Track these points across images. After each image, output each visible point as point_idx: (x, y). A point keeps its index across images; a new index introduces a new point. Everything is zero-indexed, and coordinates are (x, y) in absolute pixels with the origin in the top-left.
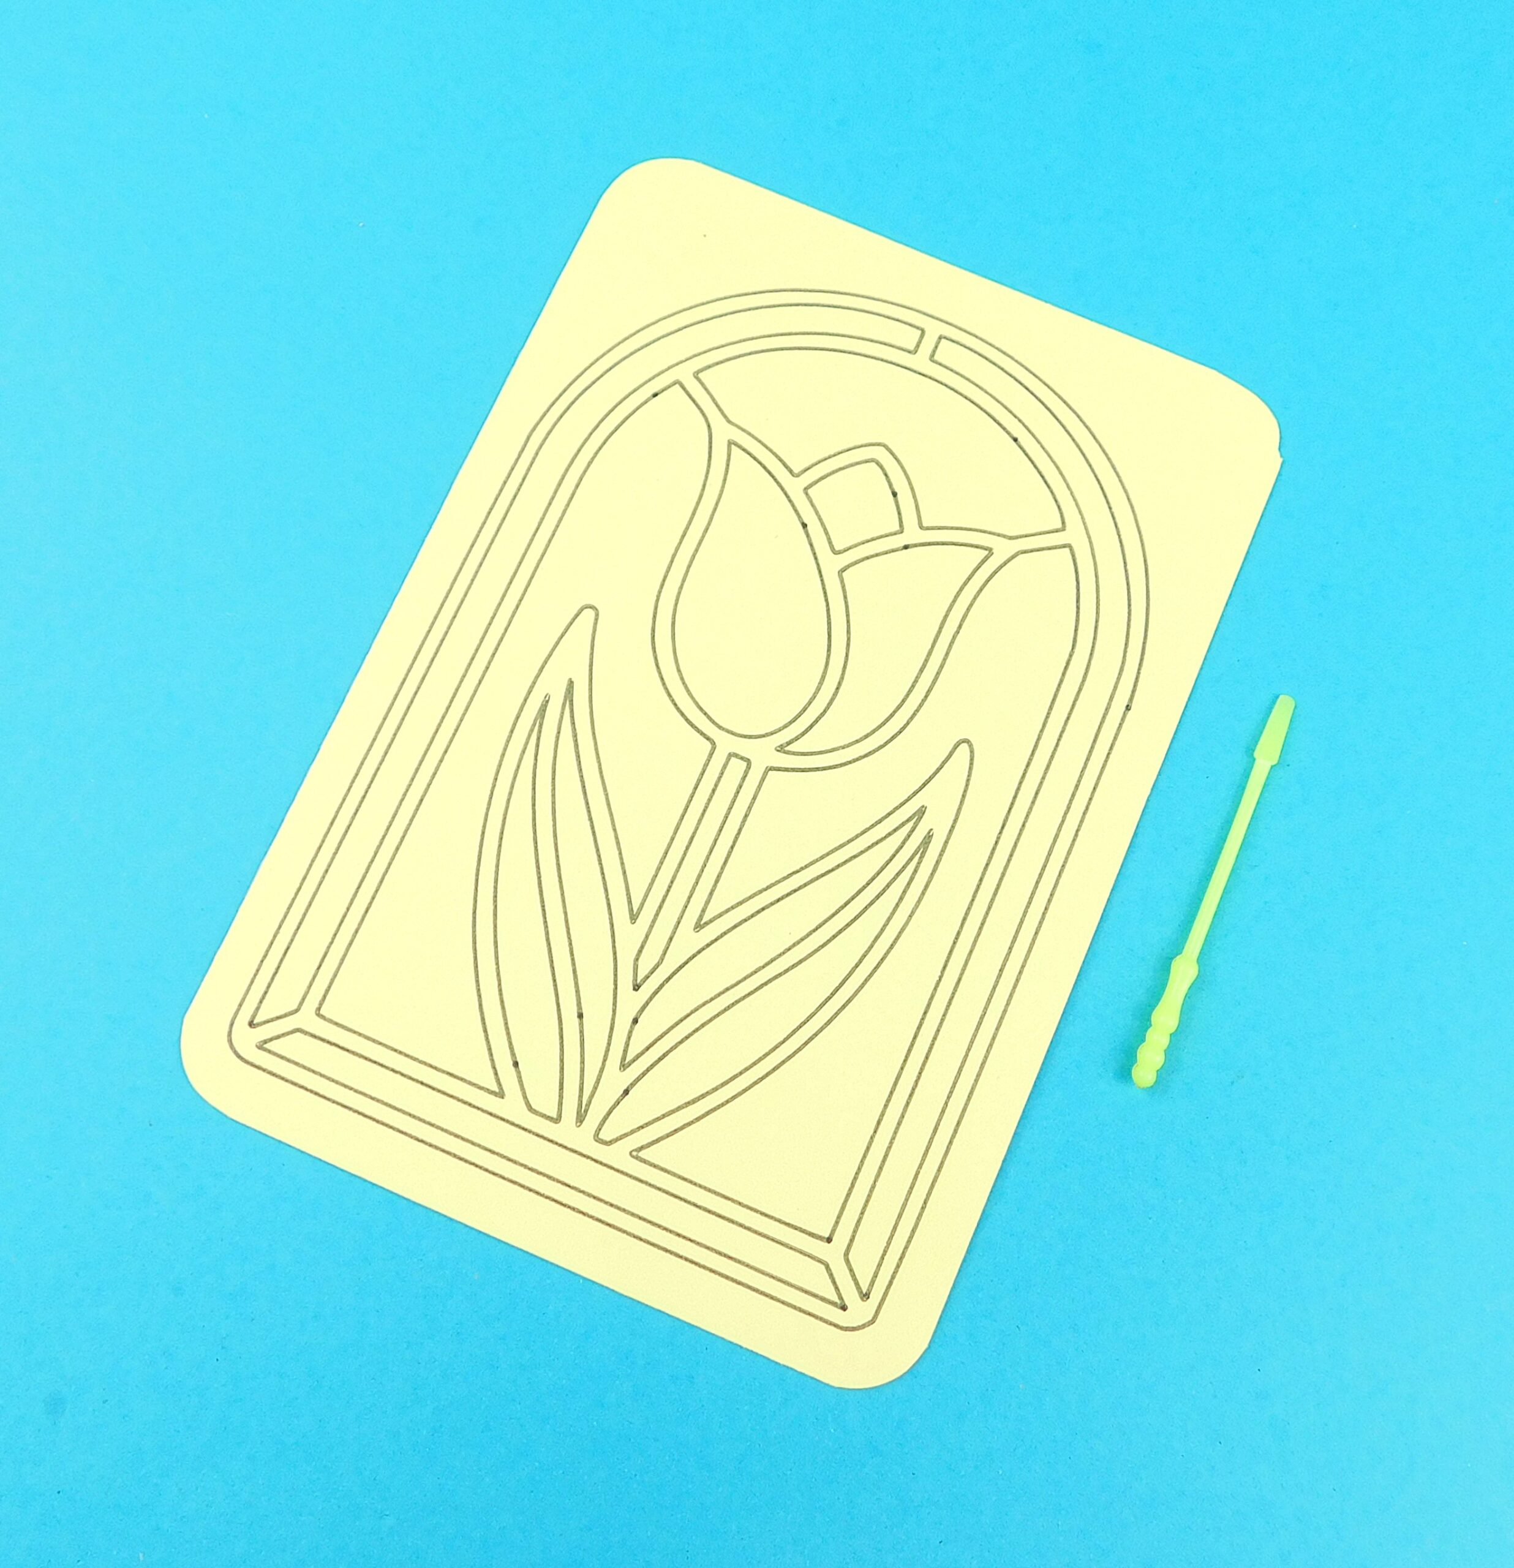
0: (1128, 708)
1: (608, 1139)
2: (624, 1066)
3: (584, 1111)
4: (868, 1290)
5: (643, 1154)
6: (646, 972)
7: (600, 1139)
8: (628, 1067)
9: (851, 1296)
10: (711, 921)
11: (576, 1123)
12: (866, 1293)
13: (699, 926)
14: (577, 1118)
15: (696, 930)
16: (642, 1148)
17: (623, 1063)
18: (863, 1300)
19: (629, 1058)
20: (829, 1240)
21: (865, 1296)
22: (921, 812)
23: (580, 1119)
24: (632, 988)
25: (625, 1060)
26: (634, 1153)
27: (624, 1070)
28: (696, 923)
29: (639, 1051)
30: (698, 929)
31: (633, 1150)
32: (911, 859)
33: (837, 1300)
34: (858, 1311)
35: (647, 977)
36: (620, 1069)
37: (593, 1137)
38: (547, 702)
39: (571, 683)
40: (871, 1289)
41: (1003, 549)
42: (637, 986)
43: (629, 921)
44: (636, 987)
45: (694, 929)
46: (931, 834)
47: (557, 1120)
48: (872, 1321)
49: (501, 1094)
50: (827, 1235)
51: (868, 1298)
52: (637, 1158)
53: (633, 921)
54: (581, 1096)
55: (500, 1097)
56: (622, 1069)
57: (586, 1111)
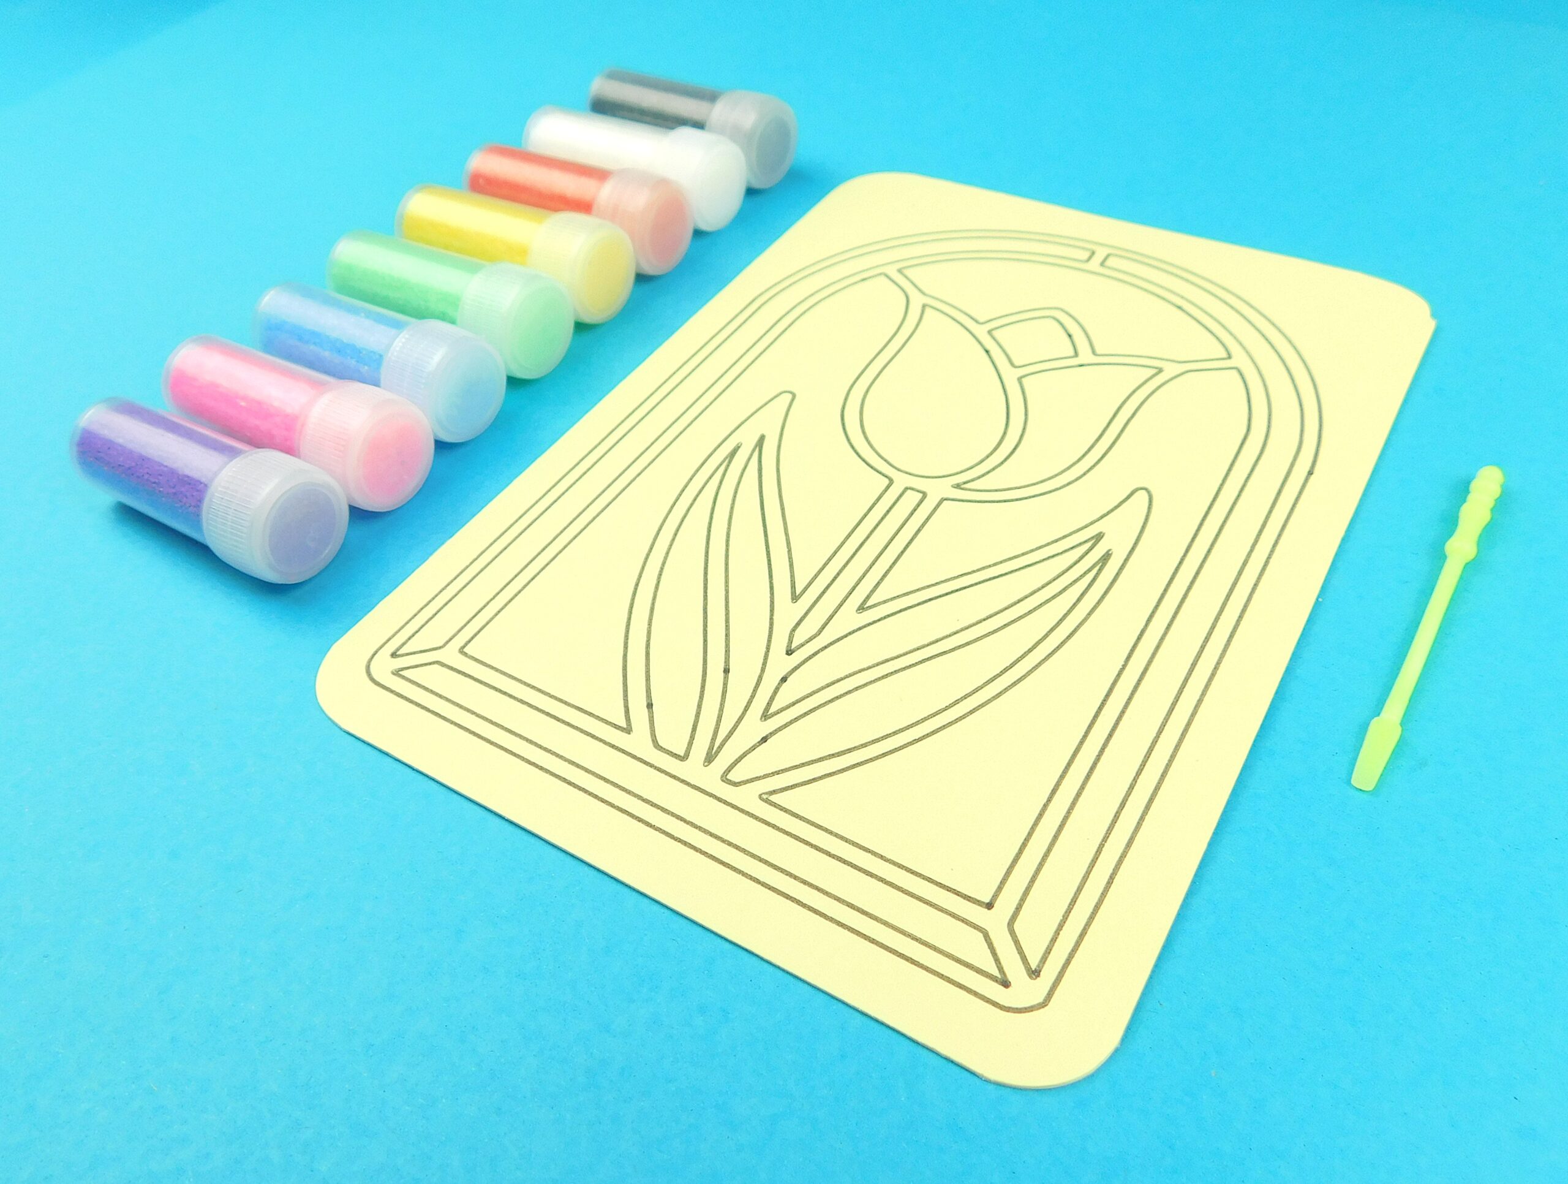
0: (1310, 473)
1: (737, 780)
2: (766, 716)
3: (715, 753)
4: (1038, 966)
5: (774, 798)
6: (802, 641)
7: (726, 779)
8: (770, 718)
9: (1015, 970)
10: (874, 606)
11: (705, 762)
12: (1035, 969)
13: (862, 608)
14: (705, 759)
15: (858, 612)
16: (774, 792)
17: (765, 714)
18: (1030, 977)
19: (772, 710)
20: (989, 906)
21: (1035, 973)
22: (1099, 537)
23: (710, 759)
24: (785, 652)
25: (767, 712)
26: (764, 797)
27: (765, 720)
28: (860, 606)
29: (784, 705)
30: (861, 611)
31: (764, 793)
32: (1089, 570)
33: (995, 972)
34: (1025, 991)
35: (802, 645)
36: (761, 719)
37: (720, 776)
38: (739, 447)
39: (762, 438)
40: (1043, 966)
41: (1170, 370)
42: (790, 650)
43: (790, 600)
44: (789, 652)
45: (857, 611)
46: (1110, 552)
47: (684, 758)
48: (1044, 1004)
49: (628, 730)
50: (987, 900)
51: (1038, 976)
52: (767, 801)
53: (795, 601)
54: (713, 739)
55: (627, 733)
56: (763, 719)
57: (717, 752)
